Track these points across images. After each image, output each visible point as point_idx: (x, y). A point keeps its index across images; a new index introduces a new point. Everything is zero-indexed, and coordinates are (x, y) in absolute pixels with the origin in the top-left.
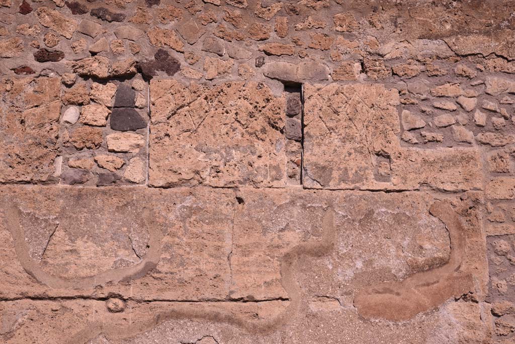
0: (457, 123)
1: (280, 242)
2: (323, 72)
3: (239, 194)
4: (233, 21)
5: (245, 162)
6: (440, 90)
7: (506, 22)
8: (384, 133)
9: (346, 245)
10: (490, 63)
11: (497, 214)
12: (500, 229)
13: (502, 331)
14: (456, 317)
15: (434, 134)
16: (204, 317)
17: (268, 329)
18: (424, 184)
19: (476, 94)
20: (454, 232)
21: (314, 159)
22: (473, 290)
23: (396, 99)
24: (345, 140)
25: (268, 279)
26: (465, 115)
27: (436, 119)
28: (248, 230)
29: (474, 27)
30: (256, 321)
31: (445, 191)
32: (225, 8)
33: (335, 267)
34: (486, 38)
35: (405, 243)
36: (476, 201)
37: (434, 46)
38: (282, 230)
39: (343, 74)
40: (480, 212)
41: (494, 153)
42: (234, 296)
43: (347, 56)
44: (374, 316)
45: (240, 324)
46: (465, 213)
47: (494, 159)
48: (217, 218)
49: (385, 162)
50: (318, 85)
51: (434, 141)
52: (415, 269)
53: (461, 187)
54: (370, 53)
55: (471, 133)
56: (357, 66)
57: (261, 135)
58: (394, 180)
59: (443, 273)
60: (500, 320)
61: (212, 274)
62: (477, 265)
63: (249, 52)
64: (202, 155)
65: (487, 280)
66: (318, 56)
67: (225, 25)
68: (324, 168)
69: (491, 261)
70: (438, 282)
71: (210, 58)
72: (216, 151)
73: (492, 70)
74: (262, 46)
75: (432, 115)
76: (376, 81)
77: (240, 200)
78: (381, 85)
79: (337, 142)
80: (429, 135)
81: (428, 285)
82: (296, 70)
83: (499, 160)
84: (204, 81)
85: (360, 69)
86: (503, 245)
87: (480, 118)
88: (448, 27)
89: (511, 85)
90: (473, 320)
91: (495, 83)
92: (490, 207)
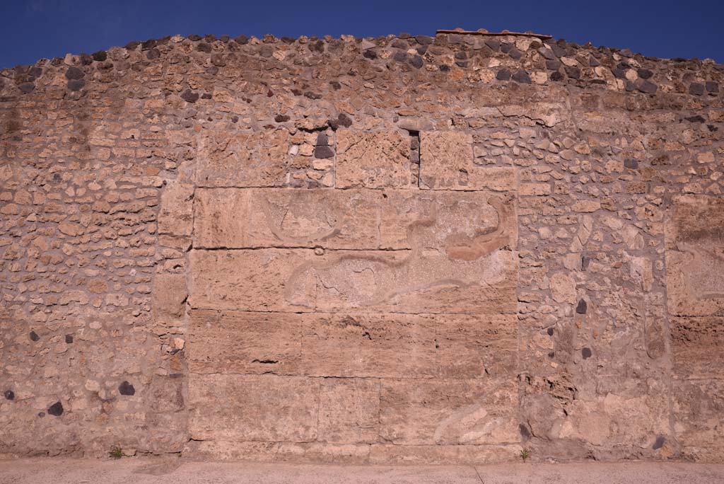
0: (504, 154)
1: (407, 219)
2: (431, 125)
3: (385, 193)
4: (380, 97)
5: (388, 175)
6: (495, 135)
7: (530, 99)
8: (464, 159)
9: (443, 220)
10: (522, 121)
11: (524, 203)
12: (525, 212)
13: (523, 265)
14: (499, 258)
15: (491, 160)
16: (366, 258)
17: (400, 265)
18: (486, 187)
19: (514, 138)
20: (501, 213)
21: (425, 173)
22: (509, 244)
23: (471, 140)
24: (442, 163)
25: (401, 238)
26: (508, 149)
27: (492, 151)
28: (389, 212)
29: (513, 100)
30: (393, 261)
31: (497, 191)
32: (377, 90)
33: (437, 232)
34: (520, 107)
35: (475, 219)
36: (513, 197)
37: (492, 111)
38: (408, 212)
39: (442, 126)
40: (515, 202)
41: (523, 170)
42: (382, 248)
43: (444, 116)
44: (456, 258)
45: (385, 262)
46: (507, 203)
47: (523, 174)
48: (372, 205)
49: (464, 175)
50: (428, 132)
51: (491, 164)
52: (479, 233)
53: (505, 189)
54: (457, 115)
55: (511, 159)
56: (450, 121)
57: (396, 160)
58: (469, 185)
59: (495, 235)
60: (523, 260)
61: (370, 236)
62: (512, 231)
63: (390, 114)
64: (365, 171)
65: (517, 239)
66: (428, 116)
67: (377, 99)
68: (431, 178)
69: (519, 229)
70: (491, 240)
71: (367, 118)
72: (372, 169)
73: (523, 125)
74: (397, 111)
75: (490, 149)
76: (460, 130)
77: (385, 196)
78: (463, 133)
79: (438, 164)
80: (489, 160)
81: (486, 241)
82: (415, 124)
83: (526, 174)
84: (365, 130)
85: (451, 123)
86: (526, 220)
87: (516, 151)
88: (499, 100)
89: (533, 133)
90: (509, 260)
91: (524, 132)
92: (520, 200)
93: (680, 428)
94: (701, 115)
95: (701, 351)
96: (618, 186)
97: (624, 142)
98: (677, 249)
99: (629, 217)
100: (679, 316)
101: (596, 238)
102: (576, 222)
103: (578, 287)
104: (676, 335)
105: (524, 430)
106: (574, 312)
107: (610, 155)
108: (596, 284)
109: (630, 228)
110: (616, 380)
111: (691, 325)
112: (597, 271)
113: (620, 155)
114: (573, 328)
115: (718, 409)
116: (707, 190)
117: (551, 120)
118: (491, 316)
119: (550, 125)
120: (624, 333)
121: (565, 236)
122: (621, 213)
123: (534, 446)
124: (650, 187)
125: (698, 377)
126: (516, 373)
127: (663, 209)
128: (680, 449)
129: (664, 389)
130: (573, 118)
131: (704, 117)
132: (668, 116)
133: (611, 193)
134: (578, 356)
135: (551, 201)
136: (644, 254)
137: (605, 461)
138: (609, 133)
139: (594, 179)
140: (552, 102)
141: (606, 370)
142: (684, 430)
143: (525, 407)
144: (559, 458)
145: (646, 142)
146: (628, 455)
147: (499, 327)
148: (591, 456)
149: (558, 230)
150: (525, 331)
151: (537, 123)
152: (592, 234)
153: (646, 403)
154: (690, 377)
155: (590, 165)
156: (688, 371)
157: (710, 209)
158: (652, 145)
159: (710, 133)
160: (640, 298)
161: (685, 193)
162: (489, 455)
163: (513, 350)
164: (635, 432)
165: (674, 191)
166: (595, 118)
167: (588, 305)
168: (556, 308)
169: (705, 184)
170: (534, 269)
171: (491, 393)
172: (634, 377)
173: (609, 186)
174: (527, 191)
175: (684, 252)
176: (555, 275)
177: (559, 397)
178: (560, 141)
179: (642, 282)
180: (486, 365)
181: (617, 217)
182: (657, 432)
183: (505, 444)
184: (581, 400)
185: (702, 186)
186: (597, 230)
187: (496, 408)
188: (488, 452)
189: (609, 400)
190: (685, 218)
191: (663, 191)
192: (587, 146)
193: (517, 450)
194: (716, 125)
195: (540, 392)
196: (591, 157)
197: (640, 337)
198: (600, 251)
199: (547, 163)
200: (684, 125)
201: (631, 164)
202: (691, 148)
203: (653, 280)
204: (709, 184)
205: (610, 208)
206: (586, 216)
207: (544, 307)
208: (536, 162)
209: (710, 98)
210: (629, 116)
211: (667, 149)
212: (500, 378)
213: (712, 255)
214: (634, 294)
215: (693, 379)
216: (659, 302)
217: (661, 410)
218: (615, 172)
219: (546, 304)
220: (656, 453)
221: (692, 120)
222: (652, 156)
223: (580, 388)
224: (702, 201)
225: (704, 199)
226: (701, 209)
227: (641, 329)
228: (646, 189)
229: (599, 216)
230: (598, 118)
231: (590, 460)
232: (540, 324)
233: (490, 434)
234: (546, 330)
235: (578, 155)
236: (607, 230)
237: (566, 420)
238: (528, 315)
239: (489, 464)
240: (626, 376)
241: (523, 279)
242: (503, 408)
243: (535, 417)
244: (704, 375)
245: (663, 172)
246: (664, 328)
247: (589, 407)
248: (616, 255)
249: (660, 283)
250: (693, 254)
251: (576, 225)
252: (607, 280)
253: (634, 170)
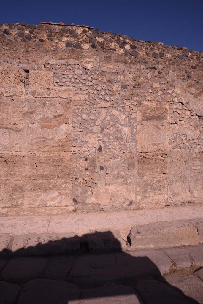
0: (67, 81)
1: (23, 110)
2: (34, 67)
3: (12, 98)
4: (11, 53)
5: (14, 90)
6: (63, 73)
7: (80, 56)
8: (49, 83)
9: (39, 111)
10: (76, 66)
11: (76, 104)
12: (76, 107)
13: (75, 131)
14: (64, 128)
15: (61, 84)
16: (4, 128)
17: (19, 131)
18: (58, 96)
19: (72, 74)
20: (65, 108)
21: (31, 90)
22: (68, 121)
23: (52, 75)
24: (39, 85)
25: (20, 119)
26: (69, 79)
27: (62, 80)
28: (14, 107)
29: (72, 57)
30: (16, 129)
31: (63, 98)
32: (9, 50)
33: (36, 116)
34: (75, 60)
35: (53, 110)
36: (71, 101)
37: (62, 62)
38: (23, 107)
39: (39, 68)
40: (71, 103)
41: (76, 89)
42: (11, 123)
43: (40, 64)
44: (44, 128)
45: (13, 130)
46: (68, 103)
47: (76, 90)
48: (7, 104)
49: (49, 91)
50: (33, 71)
51: (61, 86)
52: (55, 117)
53: (67, 97)
54: (46, 63)
55: (71, 84)
56: (43, 66)
57: (18, 84)
58: (51, 95)
59: (62, 118)
60: (75, 128)
61: (6, 118)
62: (70, 116)
63: (15, 62)
64: (3, 89)
65: (72, 119)
66: (33, 63)
67: (9, 55)
68: (34, 92)
69: (73, 115)
70: (60, 120)
71: (5, 64)
72: (7, 88)
73: (77, 68)
74: (19, 61)
75: (61, 79)
76: (48, 70)
77: (13, 100)
78: (49, 71)
79: (37, 86)
80: (60, 84)
81: (58, 120)
82: (27, 67)
83: (77, 90)
84: (4, 69)
85: (44, 67)
86: (76, 111)
87: (73, 80)
88: (66, 57)
89: (81, 72)
90: (68, 128)
91: (77, 71)
92: (74, 102)
93: (139, 197)
94: (156, 66)
95: (150, 166)
96: (118, 96)
97: (122, 77)
98: (142, 124)
99: (122, 110)
100: (141, 152)
101: (107, 119)
102: (99, 112)
103: (98, 140)
104: (140, 160)
105: (75, 201)
106: (97, 151)
107: (115, 83)
108: (107, 139)
109: (122, 114)
110: (114, 179)
111: (146, 156)
112: (107, 133)
113: (120, 83)
114: (96, 158)
115: (154, 189)
116: (156, 99)
117: (89, 66)
118: (60, 153)
119: (88, 68)
120: (118, 160)
121: (94, 118)
122: (118, 108)
123: (79, 207)
124: (132, 97)
125: (148, 177)
126: (71, 177)
127: (137, 107)
128: (138, 206)
129: (134, 182)
130: (99, 66)
131: (157, 68)
132: (142, 66)
133: (115, 100)
134: (98, 170)
135: (88, 103)
136: (128, 126)
137: (108, 211)
138: (115, 73)
139: (108, 93)
140: (90, 58)
141: (110, 175)
142: (141, 198)
143: (75, 191)
144: (89, 211)
145: (131, 77)
146: (117, 209)
147: (64, 158)
148: (102, 210)
149: (90, 115)
150: (75, 159)
151: (83, 68)
152: (106, 117)
153: (126, 188)
154: (144, 177)
155: (106, 87)
156: (143, 175)
157: (157, 107)
158: (134, 79)
159: (159, 75)
160: (125, 145)
161: (147, 100)
162: (59, 211)
163: (69, 167)
164: (121, 200)
165: (142, 99)
166: (109, 66)
167: (103, 148)
168: (89, 149)
169: (155, 97)
170: (79, 133)
171: (60, 185)
172: (121, 178)
173: (114, 96)
174: (77, 98)
175: (145, 125)
176: (89, 135)
177: (90, 187)
178: (93, 76)
179: (126, 138)
180: (58, 174)
181: (117, 110)
182: (130, 199)
183: (66, 206)
184: (99, 188)
185: (154, 97)
186: (108, 115)
187: (62, 192)
188: (58, 209)
189: (110, 187)
190: (146, 111)
191: (137, 99)
192: (105, 78)
193: (71, 208)
194: (161, 71)
195: (81, 185)
196: (107, 84)
197: (125, 161)
198: (109, 125)
199: (87, 86)
200: (148, 71)
201: (124, 87)
202: (150, 81)
203: (131, 137)
204: (157, 96)
205: (114, 106)
206: (103, 109)
207: (84, 149)
208: (82, 85)
209: (160, 60)
210: (125, 66)
211: (140, 81)
212: (64, 179)
213: (156, 127)
214: (123, 143)
215: (145, 178)
216: (133, 147)
217: (132, 191)
218: (117, 90)
219: (84, 148)
220: (129, 208)
221: (152, 68)
222: (134, 84)
223: (99, 183)
224: (153, 104)
225: (155, 103)
226: (153, 107)
227: (125, 158)
228: (130, 98)
229: (109, 110)
230: (111, 66)
231: (102, 211)
232: (82, 156)
233: (60, 202)
234: (84, 159)
235: (101, 82)
236: (112, 116)
237: (92, 196)
238: (76, 152)
239: (59, 214)
240: (118, 177)
241: (74, 137)
242: (66, 192)
243: (79, 195)
244: (150, 176)
245: (138, 91)
246: (135, 157)
247: (102, 191)
248: (116, 126)
249: (134, 139)
250: (148, 126)
251: (99, 113)
252: (112, 137)
253: (125, 90)
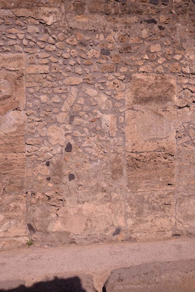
0: (16, 44)
6: (10, 30)
7: (35, 4)
10: (29, 20)
11: (30, 79)
12: (30, 85)
13: (29, 121)
14: (13, 116)
15: (7, 48)
18: (3, 67)
19: (24, 33)
20: (13, 86)
22: (19, 107)
26: (20, 41)
27: (8, 42)
29: (23, 5)
31: (11, 70)
34: (28, 10)
36: (23, 74)
37: (7, 12)
40: (24, 78)
41: (30, 56)
46: (18, 79)
47: (30, 58)
51: (7, 51)
53: (17, 69)
55: (22, 48)
59: (9, 101)
60: (30, 117)
62: (22, 98)
65: (25, 103)
69: (27, 97)
70: (7, 104)
73: (30, 23)
75: (6, 41)
80: (5, 49)
81: (3, 105)
83: (32, 59)
86: (32, 90)
87: (25, 42)
88: (13, 4)
89: (37, 29)
90: (19, 117)
91: (31, 29)
92: (28, 76)
93: (130, 222)
94: (155, 18)
95: (146, 174)
96: (95, 67)
97: (102, 37)
98: (133, 109)
99: (102, 88)
100: (133, 152)
101: (79, 102)
102: (66, 91)
103: (66, 135)
104: (130, 164)
105: (30, 228)
106: (64, 151)
107: (91, 46)
108: (79, 133)
109: (102, 95)
110: (90, 194)
111: (140, 158)
112: (79, 124)
113: (98, 46)
114: (63, 161)
115: (154, 209)
116: (155, 70)
117: (50, 20)
118: (7, 154)
119: (49, 24)
120: (96, 164)
121: (58, 101)
122: (96, 85)
123: (37, 237)
124: (117, 68)
125: (143, 190)
126: (25, 191)
127: (126, 83)
128: (130, 235)
129: (121, 198)
130: (66, 19)
131: (157, 20)
132: (134, 19)
133: (90, 72)
134: (66, 179)
135: (49, 77)
136: (111, 113)
137: (81, 244)
138: (91, 31)
139: (79, 62)
140: (51, 7)
141: (85, 187)
142: (133, 223)
143: (31, 213)
144: (52, 245)
145: (116, 37)
146: (97, 240)
147: (12, 162)
148: (73, 242)
149: (53, 97)
150: (30, 164)
151: (40, 22)
152: (77, 100)
153: (110, 207)
154: (138, 191)
155: (77, 52)
156: (137, 187)
157: (157, 83)
158: (120, 39)
159: (159, 31)
160: (108, 141)
161: (141, 72)
162: (5, 245)
163: (22, 176)
164: (102, 226)
165: (133, 71)
166: (82, 20)
167: (73, 146)
168: (51, 148)
169: (154, 66)
170: (37, 123)
171: (8, 204)
172: (102, 192)
173: (90, 67)
174: (32, 71)
175: (137, 111)
176: (51, 127)
177: (54, 206)
178: (56, 35)
179: (109, 131)
180: (4, 186)
181: (94, 88)
182: (116, 225)
183: (17, 237)
184: (67, 207)
185: (152, 67)
186: (80, 96)
187: (11, 214)
188: (4, 242)
189: (85, 206)
190: (139, 88)
191: (126, 71)
192: (75, 39)
193: (24, 240)
194: (163, 26)
195: (41, 203)
196: (78, 47)
197: (107, 165)
198: (81, 111)
199: (47, 51)
200: (143, 26)
201: (105, 52)
202: (146, 41)
203: (117, 129)
204: (157, 66)
205: (89, 82)
206: (73, 88)
207: (44, 148)
208: (39, 50)
209: (163, 7)
210: (106, 18)
211: (131, 42)
212: (14, 194)
213: (155, 113)
214: (104, 138)
215: (140, 192)
216: (120, 144)
217: (119, 211)
218: (94, 58)
219: (45, 146)
220: (115, 238)
221: (149, 22)
222: (120, 47)
223: (67, 200)
224: (151, 77)
225: (153, 76)
226: (151, 82)
227: (108, 161)
228: (114, 70)
229: (81, 88)
230: (84, 20)
231: (72, 244)
232: (41, 159)
233: (7, 231)
234: (45, 163)
235: (69, 46)
236: (87, 97)
237: (57, 220)
238: (32, 153)
239: (4, 250)
240: (96, 191)
241: (28, 130)
242: (16, 214)
243: (38, 219)
244: (147, 189)
245: (126, 58)
246: (123, 160)
247: (72, 212)
248: (92, 113)
249: (121, 132)
250: (143, 112)
251: (66, 94)
252: (86, 130)
253: (107, 56)
